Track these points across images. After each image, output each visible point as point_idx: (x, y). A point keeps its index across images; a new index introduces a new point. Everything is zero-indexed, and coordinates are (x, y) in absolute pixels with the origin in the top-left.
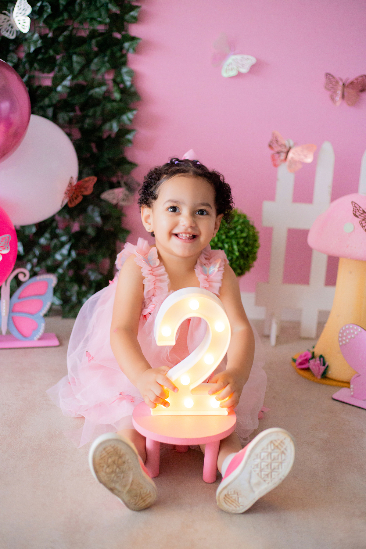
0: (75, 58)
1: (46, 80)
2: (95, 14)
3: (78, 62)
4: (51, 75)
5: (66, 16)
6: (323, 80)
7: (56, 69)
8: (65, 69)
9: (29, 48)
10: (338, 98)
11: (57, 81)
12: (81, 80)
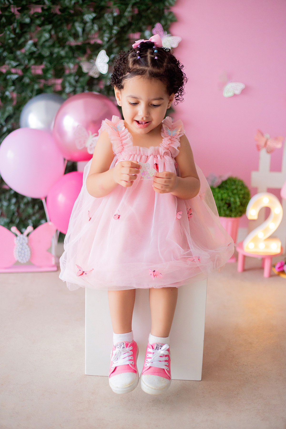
9: (106, 82)
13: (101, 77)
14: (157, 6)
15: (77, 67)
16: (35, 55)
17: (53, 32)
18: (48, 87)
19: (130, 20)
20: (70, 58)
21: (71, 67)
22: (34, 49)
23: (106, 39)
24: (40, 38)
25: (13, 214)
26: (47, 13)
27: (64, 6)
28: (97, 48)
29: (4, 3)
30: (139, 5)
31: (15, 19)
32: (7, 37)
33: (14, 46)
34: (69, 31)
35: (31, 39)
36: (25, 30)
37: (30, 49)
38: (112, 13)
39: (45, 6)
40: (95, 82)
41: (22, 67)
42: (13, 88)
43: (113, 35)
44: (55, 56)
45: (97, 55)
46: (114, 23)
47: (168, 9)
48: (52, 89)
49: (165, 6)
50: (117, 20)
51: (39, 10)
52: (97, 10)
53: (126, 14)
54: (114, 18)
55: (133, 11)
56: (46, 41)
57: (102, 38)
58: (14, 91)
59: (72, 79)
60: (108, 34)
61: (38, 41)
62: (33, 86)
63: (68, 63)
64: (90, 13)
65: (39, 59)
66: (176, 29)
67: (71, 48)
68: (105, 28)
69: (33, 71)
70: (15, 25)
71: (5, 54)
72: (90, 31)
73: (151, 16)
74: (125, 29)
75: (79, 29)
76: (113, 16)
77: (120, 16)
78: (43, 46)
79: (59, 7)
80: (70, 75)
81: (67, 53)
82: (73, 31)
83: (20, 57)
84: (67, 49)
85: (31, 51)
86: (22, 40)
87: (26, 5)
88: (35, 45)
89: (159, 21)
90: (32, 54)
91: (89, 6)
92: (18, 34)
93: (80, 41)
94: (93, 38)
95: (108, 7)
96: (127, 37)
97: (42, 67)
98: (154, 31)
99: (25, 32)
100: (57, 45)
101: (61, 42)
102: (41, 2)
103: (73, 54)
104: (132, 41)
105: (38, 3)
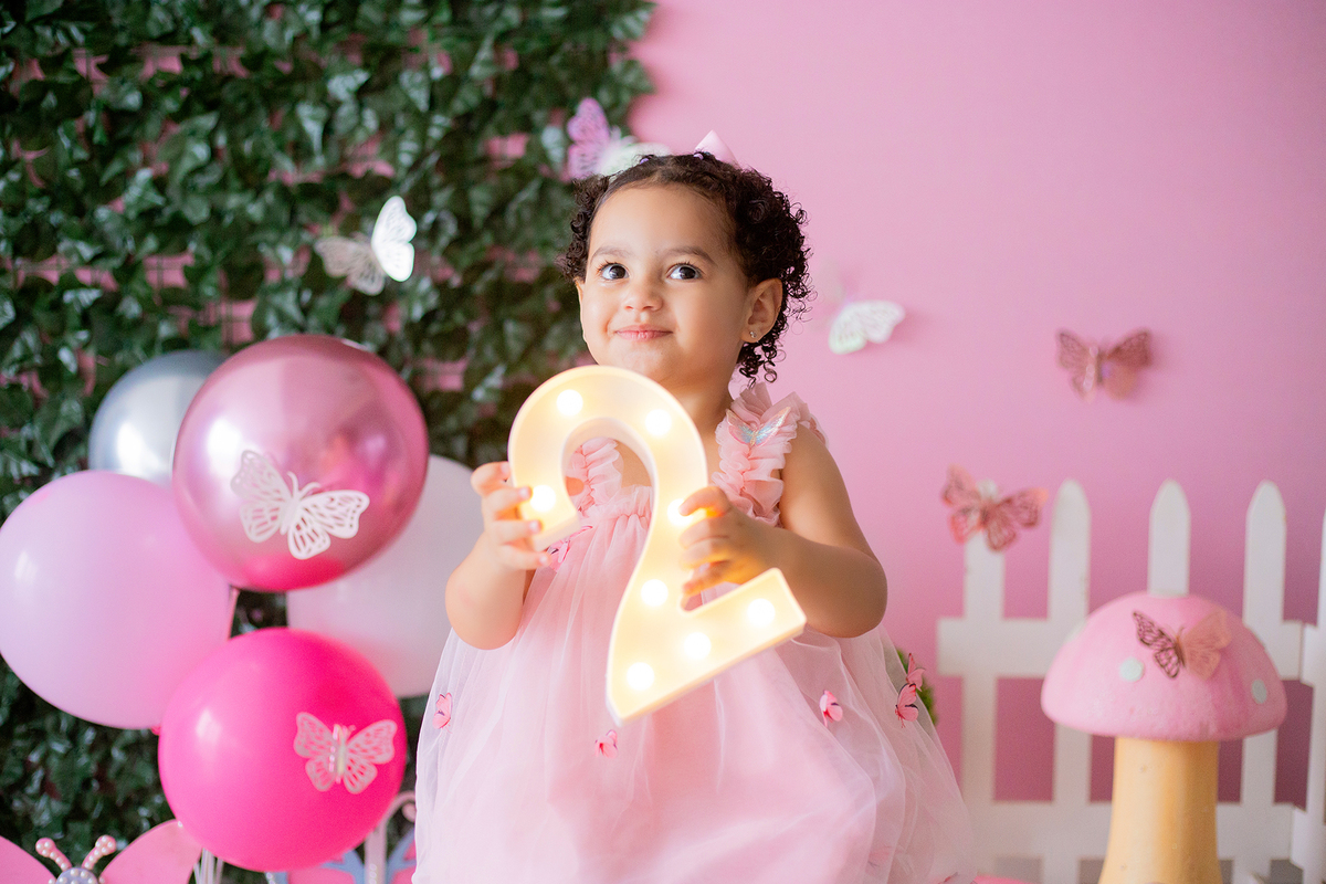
0: (511, 328)
1: (450, 377)
2: (551, 233)
3: (517, 338)
4: (461, 366)
5: (487, 239)
6: (1052, 346)
7: (471, 352)
8: (489, 353)
9: (410, 310)
10: (1089, 382)
11: (473, 378)
13: (392, 292)
14: (582, 38)
15: (305, 259)
16: (160, 221)
17: (221, 140)
18: (207, 329)
19: (488, 90)
20: (282, 230)
21: (284, 257)
22: (155, 199)
23: (406, 159)
24: (176, 160)
25: (86, 784)
26: (198, 75)
27: (259, 48)
28: (374, 192)
29: (52, 42)
30: (517, 40)
31: (92, 95)
32: (64, 159)
33: (86, 190)
34: (278, 134)
35: (146, 163)
36: (125, 132)
37: (141, 199)
38: (426, 68)
39: (194, 48)
40: (373, 309)
41: (116, 263)
42: (83, 335)
43: (430, 145)
44: (228, 220)
45: (375, 215)
46: (433, 104)
47: (623, 49)
48: (221, 337)
49: (612, 40)
50: (440, 96)
51: (173, 65)
52: (374, 61)
53: (476, 71)
54: (433, 85)
55: (498, 60)
56: (199, 170)
57: (392, 153)
58: (85, 345)
59: (288, 303)
60: (412, 140)
61: (171, 172)
62: (155, 328)
63: (273, 245)
64: (346, 71)
65: (175, 231)
66: (651, 119)
67: (283, 191)
68: (401, 121)
69: (152, 277)
70: (91, 117)
71: (56, 218)
72: (352, 132)
73: (563, 76)
74: (474, 125)
75: (313, 129)
76: (430, 79)
77: (455, 80)
78: (187, 187)
79: (240, 52)
80: (283, 286)
81: (268, 210)
82: (291, 135)
83: (109, 227)
84: (269, 197)
85: (145, 206)
86: (116, 167)
87: (128, 47)
88: (159, 184)
89: (594, 93)
90: (148, 215)
91: (344, 48)
92: (100, 146)
93: (315, 170)
94: (365, 158)
95: (413, 50)
96: (480, 150)
97: (186, 260)
98: (575, 128)
99: (126, 142)
100: (235, 183)
101: (250, 174)
102: (181, 37)
103: (293, 213)
104: (499, 165)
105: (167, 39)
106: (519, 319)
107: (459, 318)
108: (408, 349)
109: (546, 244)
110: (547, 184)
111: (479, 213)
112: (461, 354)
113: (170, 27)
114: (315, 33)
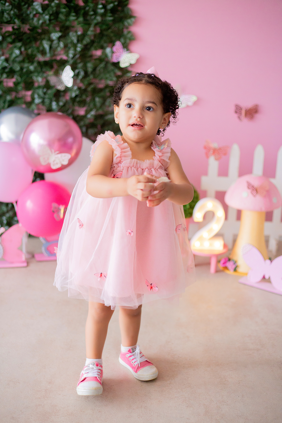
0: (97, 99)
1: (82, 112)
2: (108, 76)
3: (99, 102)
4: (85, 108)
5: (91, 77)
7: (87, 105)
8: (92, 105)
9: (72, 94)
11: (87, 112)
12: (100, 112)
13: (67, 89)
14: (117, 25)
15: (44, 80)
16: (7, 70)
17: (23, 49)
18: (19, 98)
19: (92, 38)
20: (39, 73)
21: (39, 80)
22: (5, 64)
23: (71, 55)
24: (11, 54)
26: (17, 32)
27: (33, 26)
28: (62, 64)
30: (100, 25)
34: (38, 48)
35: (3, 55)
37: (2, 64)
38: (76, 32)
39: (16, 25)
40: (62, 94)
43: (77, 52)
44: (25, 70)
46: (78, 41)
47: (127, 28)
48: (23, 100)
49: (124, 25)
50: (80, 39)
51: (9, 28)
52: (63, 30)
53: (89, 33)
54: (78, 37)
55: (95, 30)
56: (17, 57)
57: (67, 53)
59: (40, 92)
60: (72, 51)
61: (10, 57)
62: (6, 97)
63: (37, 77)
64: (56, 32)
65: (11, 73)
66: (134, 46)
67: (39, 63)
68: (70, 45)
69: (5, 84)
72: (57, 48)
73: (112, 35)
74: (89, 46)
75: (47, 47)
76: (77, 35)
77: (84, 35)
78: (14, 61)
79: (28, 26)
80: (39, 87)
81: (35, 68)
82: (41, 48)
84: (35, 64)
85: (3, 66)
88: (7, 60)
89: (119, 40)
90: (4, 69)
91: (55, 26)
93: (47, 57)
94: (60, 55)
95: (73, 27)
96: (90, 53)
97: (14, 80)
98: (115, 49)
100: (27, 61)
101: (30, 59)
102: (12, 22)
103: (42, 68)
104: (96, 57)
105: (8, 23)
106: (100, 97)
107: (84, 97)
108: (71, 104)
109: (107, 78)
110: (107, 62)
111: (90, 70)
112: (84, 106)
113: (9, 19)
114: (48, 22)
